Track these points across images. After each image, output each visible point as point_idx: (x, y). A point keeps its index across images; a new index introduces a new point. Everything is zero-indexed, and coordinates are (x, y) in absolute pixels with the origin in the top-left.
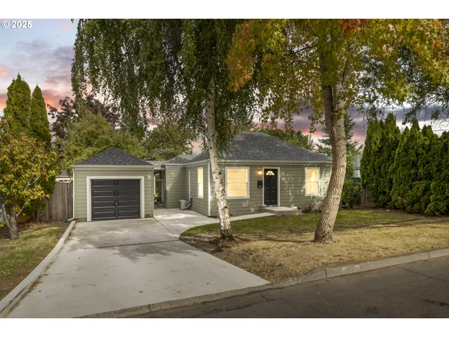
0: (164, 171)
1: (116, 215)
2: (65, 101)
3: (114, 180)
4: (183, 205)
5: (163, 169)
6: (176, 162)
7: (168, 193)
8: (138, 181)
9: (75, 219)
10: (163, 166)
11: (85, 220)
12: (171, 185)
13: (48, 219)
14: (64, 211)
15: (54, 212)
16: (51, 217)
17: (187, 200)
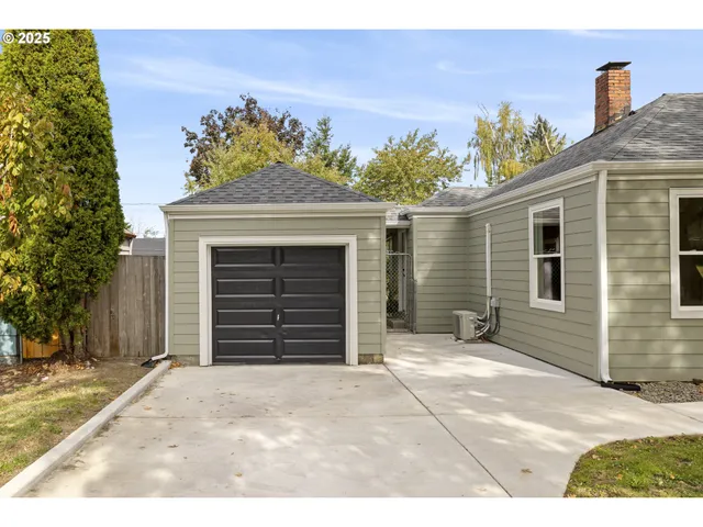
0: (408, 231)
1: (276, 352)
2: (210, 117)
3: (273, 249)
4: (468, 328)
5: (404, 223)
6: (441, 205)
7: (419, 290)
8: (340, 251)
9: (169, 358)
10: (405, 217)
11: (194, 360)
12: (428, 266)
13: (107, 352)
14: (147, 332)
15: (122, 334)
16: (115, 347)
17: (480, 312)
